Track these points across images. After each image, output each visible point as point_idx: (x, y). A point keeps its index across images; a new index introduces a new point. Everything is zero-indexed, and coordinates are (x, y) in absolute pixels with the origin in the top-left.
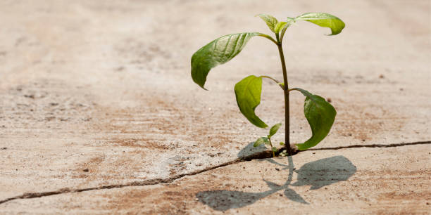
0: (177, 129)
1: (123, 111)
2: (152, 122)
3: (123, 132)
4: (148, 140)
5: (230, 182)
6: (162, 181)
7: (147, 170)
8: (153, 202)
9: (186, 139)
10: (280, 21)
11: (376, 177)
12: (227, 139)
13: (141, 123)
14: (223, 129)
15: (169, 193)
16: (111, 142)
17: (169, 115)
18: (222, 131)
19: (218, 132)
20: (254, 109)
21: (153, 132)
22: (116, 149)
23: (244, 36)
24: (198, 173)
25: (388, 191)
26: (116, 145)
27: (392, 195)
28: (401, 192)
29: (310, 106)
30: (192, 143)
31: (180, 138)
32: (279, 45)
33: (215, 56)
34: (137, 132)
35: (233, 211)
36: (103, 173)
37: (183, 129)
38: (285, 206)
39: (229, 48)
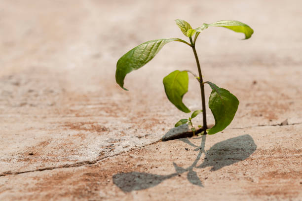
0: (121, 111)
1: (85, 96)
2: (103, 106)
3: (76, 115)
4: (93, 123)
5: (142, 163)
6: (89, 163)
7: (80, 152)
8: (71, 184)
9: (125, 122)
11: (266, 156)
12: (158, 120)
13: (94, 106)
14: (158, 111)
15: (88, 174)
16: (62, 126)
18: (156, 113)
19: (153, 114)
20: (182, 96)
21: (101, 115)
22: (65, 132)
25: (272, 169)
26: (65, 129)
27: (274, 174)
28: (283, 171)
30: (128, 126)
31: (120, 120)
34: (87, 116)
35: (134, 192)
36: (44, 156)
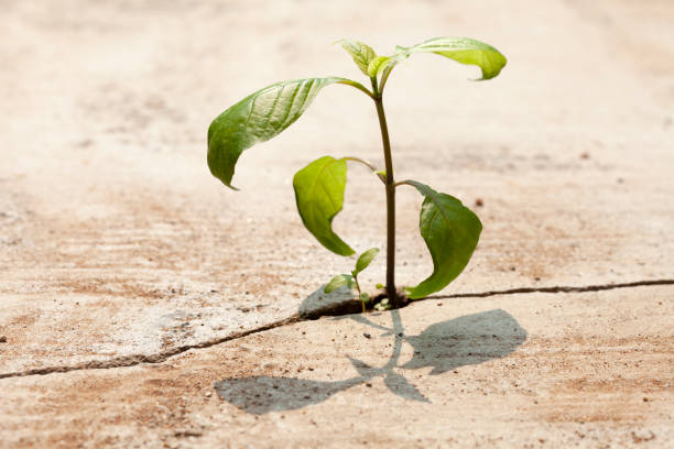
0: (183, 259)
1: (83, 225)
2: (137, 246)
3: (80, 265)
4: (124, 281)
5: (274, 361)
6: (145, 360)
7: (117, 337)
8: (123, 400)
9: (199, 279)
10: (380, 53)
11: (553, 350)
12: (278, 277)
13: (116, 247)
14: (271, 259)
15: (157, 382)
16: (53, 286)
17: (171, 233)
18: (268, 263)
19: (260, 264)
20: (330, 220)
21: (138, 265)
22: (63, 298)
23: (309, 85)
24: (216, 343)
25: (574, 376)
26: (63, 292)
27: (580, 384)
28: (598, 378)
29: (432, 215)
30: (208, 287)
31: (187, 276)
32: (378, 98)
33: (251, 126)
34: (105, 266)
35: (274, 415)
36: (34, 345)
37: (194, 260)
38: (373, 405)
39: (280, 110)
